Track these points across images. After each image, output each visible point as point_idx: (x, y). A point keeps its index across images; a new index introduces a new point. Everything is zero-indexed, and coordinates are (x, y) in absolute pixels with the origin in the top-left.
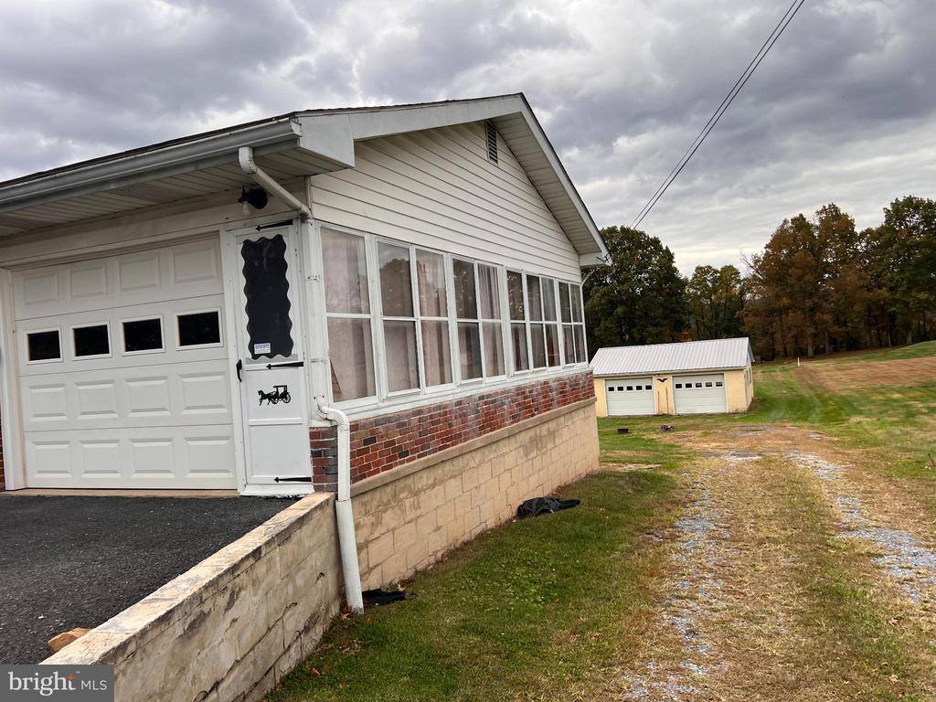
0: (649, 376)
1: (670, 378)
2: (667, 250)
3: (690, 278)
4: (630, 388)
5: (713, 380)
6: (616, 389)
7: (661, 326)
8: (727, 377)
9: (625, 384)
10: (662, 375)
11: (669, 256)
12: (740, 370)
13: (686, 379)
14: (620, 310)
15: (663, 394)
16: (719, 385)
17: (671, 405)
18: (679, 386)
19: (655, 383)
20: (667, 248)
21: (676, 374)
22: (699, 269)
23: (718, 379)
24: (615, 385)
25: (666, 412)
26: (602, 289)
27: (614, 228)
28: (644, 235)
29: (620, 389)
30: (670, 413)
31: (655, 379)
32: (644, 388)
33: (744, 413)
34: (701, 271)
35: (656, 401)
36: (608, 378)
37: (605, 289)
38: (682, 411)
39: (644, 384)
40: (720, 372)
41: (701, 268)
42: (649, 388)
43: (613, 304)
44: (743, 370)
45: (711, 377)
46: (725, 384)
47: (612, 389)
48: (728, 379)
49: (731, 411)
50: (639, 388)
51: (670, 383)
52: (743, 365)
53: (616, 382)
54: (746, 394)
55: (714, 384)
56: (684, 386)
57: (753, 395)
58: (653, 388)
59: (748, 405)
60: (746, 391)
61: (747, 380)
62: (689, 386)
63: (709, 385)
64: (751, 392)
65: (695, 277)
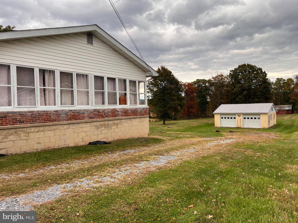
0: (235, 114)
1: (242, 115)
2: (265, 72)
3: (274, 82)
4: (228, 118)
5: (257, 117)
6: (224, 118)
7: (260, 98)
9: (227, 117)
10: (239, 115)
11: (265, 74)
13: (247, 116)
14: (245, 92)
15: (239, 120)
16: (259, 118)
17: (242, 124)
18: (245, 118)
19: (237, 117)
20: (264, 71)
21: (244, 114)
22: (278, 79)
24: (224, 117)
25: (239, 127)
26: (239, 85)
27: (245, 64)
28: (255, 66)
29: (225, 118)
30: (241, 127)
31: (237, 115)
33: (267, 129)
34: (279, 80)
35: (237, 123)
36: (221, 114)
37: (240, 85)
38: (245, 126)
39: (233, 117)
40: (259, 114)
41: (279, 79)
42: (235, 118)
43: (243, 90)
44: (267, 114)
45: (256, 116)
46: (261, 118)
47: (222, 118)
48: (262, 117)
49: (262, 128)
50: (231, 118)
51: (242, 117)
52: (267, 112)
53: (224, 116)
54: (269, 122)
55: (257, 118)
56: (246, 118)
57: (275, 123)
58: (236, 118)
59: (270, 126)
60: (269, 121)
61: (271, 118)
62: (248, 118)
63: (255, 118)
64: (273, 122)
65: (276, 82)
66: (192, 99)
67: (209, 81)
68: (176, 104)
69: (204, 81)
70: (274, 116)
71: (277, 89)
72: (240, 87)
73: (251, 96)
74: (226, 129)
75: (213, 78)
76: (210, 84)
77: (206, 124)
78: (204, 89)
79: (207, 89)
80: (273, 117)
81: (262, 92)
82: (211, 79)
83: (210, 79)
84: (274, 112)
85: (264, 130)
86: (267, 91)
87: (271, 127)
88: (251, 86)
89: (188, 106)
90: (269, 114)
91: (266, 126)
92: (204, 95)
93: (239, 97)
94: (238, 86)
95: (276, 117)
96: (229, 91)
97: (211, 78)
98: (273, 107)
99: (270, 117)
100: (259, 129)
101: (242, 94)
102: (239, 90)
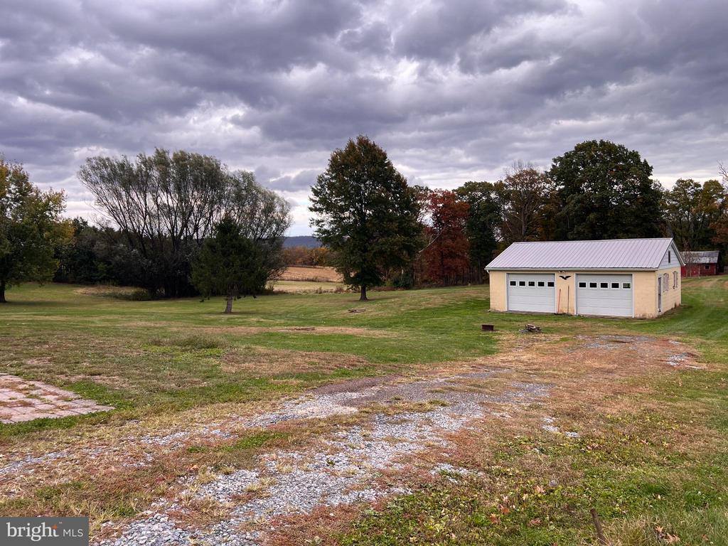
0: (551, 272)
1: (573, 276)
2: (646, 163)
3: (671, 190)
4: (532, 284)
5: (621, 281)
6: (518, 283)
8: (636, 278)
9: (527, 280)
10: (565, 273)
11: (647, 170)
12: (651, 271)
13: (591, 278)
14: (592, 216)
15: (564, 294)
16: (627, 286)
17: (573, 304)
18: (583, 285)
19: (557, 279)
21: (580, 272)
22: (680, 182)
23: (626, 280)
24: (518, 279)
25: (565, 311)
26: (577, 197)
29: (522, 284)
30: (570, 312)
31: (557, 275)
32: (546, 284)
34: (683, 185)
35: (556, 300)
36: (510, 271)
38: (584, 311)
39: (546, 280)
40: (628, 273)
41: (683, 181)
42: (551, 284)
44: (654, 271)
45: (618, 277)
46: (633, 285)
47: (513, 283)
48: (636, 280)
49: (638, 316)
50: (541, 284)
51: (573, 281)
52: (655, 265)
53: (519, 276)
54: (660, 299)
55: (621, 285)
56: (588, 285)
57: (679, 302)
58: (555, 285)
59: (663, 311)
60: (660, 295)
61: (667, 283)
62: (593, 285)
63: (615, 286)
64: (673, 297)
65: (676, 189)
66: (454, 234)
67: (499, 187)
68: (395, 244)
69: (486, 187)
70: (675, 281)
71: (678, 208)
72: (579, 201)
73: (608, 227)
74: (522, 318)
75: (509, 178)
76: (500, 195)
77: (467, 302)
78: (485, 208)
79: (492, 208)
80: (671, 282)
81: (637, 217)
82: (503, 182)
83: (501, 181)
84: (675, 266)
85: (642, 323)
86: (651, 213)
87: (666, 314)
88: (607, 199)
89: (442, 252)
90: (660, 273)
91: (651, 311)
92: (483, 223)
93: (575, 229)
94: (572, 198)
95: (682, 282)
96: (550, 215)
97: (503, 179)
98: (671, 249)
99: (664, 282)
100: (626, 322)
101: (584, 221)
102: (576, 211)
